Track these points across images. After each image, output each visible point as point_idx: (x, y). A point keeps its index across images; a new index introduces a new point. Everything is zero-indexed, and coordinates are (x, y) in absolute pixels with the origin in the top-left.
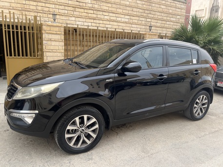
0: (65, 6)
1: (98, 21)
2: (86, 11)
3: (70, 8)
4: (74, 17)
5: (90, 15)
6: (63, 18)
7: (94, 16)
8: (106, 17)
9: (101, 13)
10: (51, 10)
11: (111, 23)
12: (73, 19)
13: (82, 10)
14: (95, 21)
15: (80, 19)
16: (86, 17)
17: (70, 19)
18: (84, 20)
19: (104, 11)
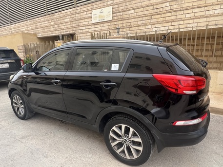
0: (143, 17)
1: (176, 23)
2: (163, 16)
3: (147, 18)
4: (151, 24)
5: (167, 18)
6: (141, 28)
7: (173, 18)
8: (188, 16)
9: (182, 12)
10: (132, 24)
11: (196, 21)
12: (150, 26)
13: (159, 16)
14: (173, 24)
15: (156, 26)
16: (163, 22)
17: (147, 27)
18: (161, 25)
19: (186, 9)
